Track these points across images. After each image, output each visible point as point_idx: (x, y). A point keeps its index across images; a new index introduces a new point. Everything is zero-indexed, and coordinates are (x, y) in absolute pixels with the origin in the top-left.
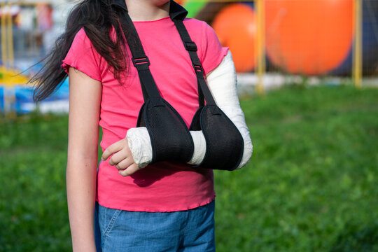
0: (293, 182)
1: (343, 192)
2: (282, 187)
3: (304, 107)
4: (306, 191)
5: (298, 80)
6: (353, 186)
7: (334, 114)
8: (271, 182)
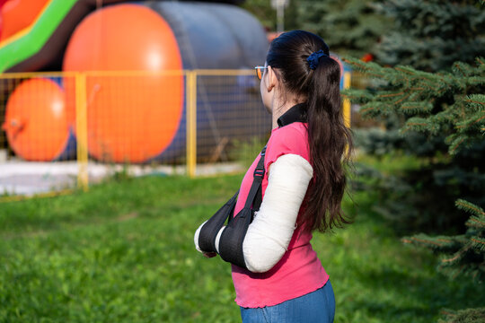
0: (153, 288)
1: (210, 295)
2: (143, 293)
3: (137, 203)
4: (171, 296)
5: (119, 168)
6: (219, 289)
7: (177, 210)
8: (130, 288)
